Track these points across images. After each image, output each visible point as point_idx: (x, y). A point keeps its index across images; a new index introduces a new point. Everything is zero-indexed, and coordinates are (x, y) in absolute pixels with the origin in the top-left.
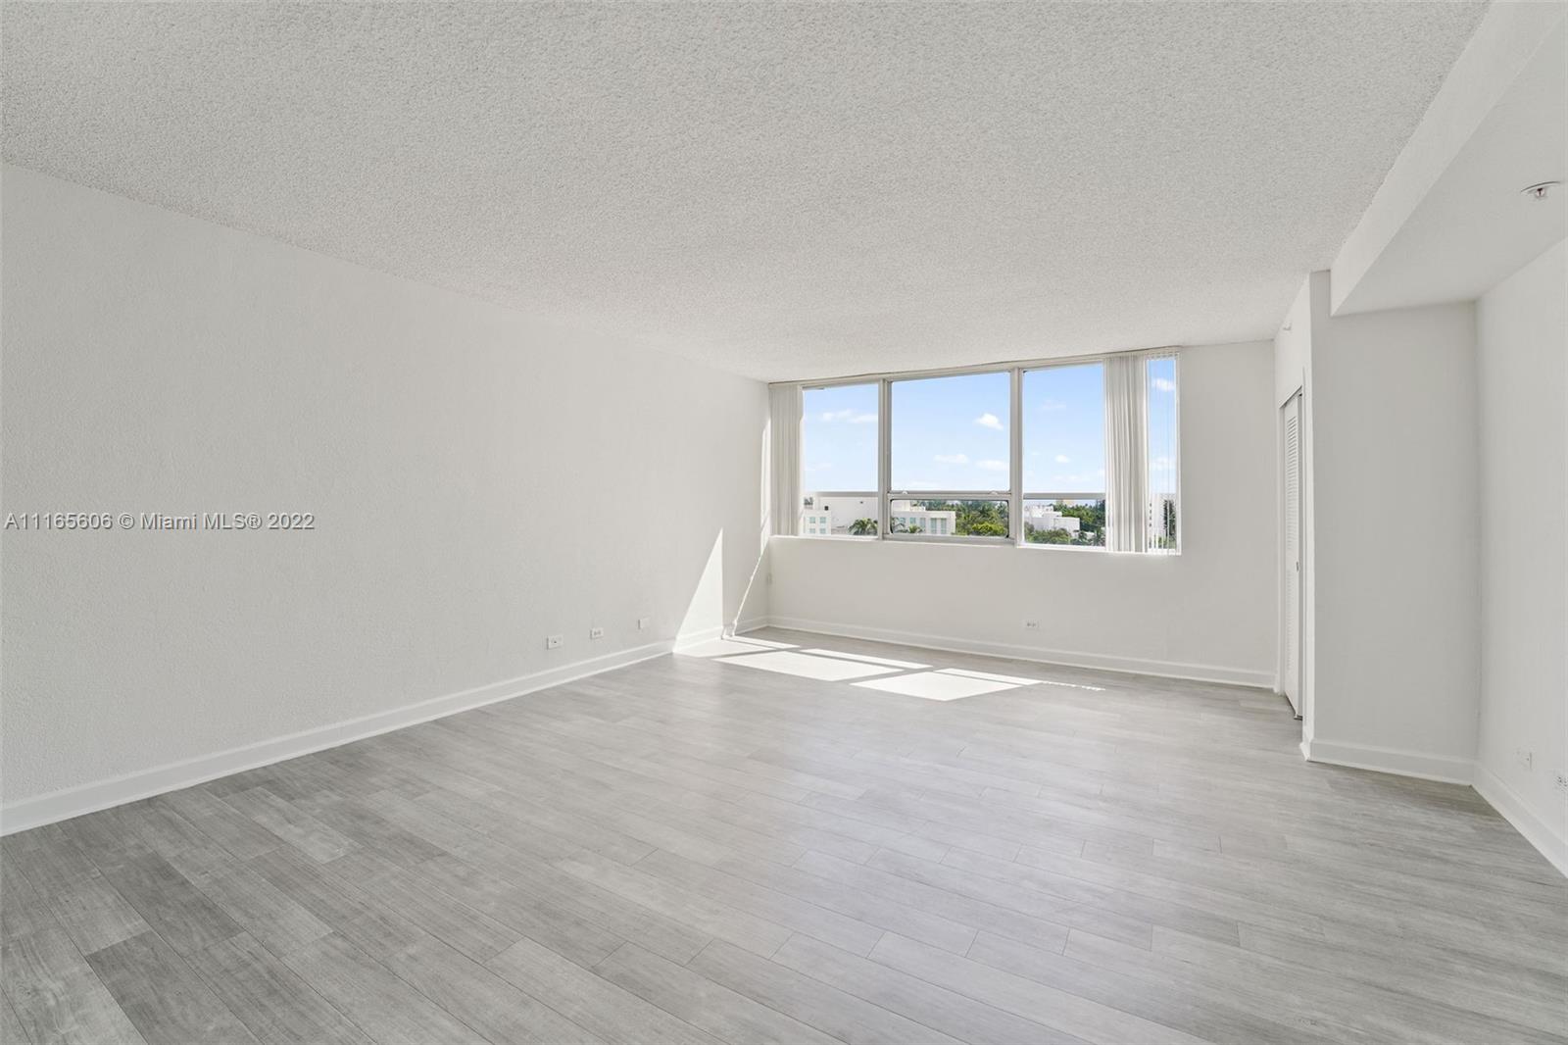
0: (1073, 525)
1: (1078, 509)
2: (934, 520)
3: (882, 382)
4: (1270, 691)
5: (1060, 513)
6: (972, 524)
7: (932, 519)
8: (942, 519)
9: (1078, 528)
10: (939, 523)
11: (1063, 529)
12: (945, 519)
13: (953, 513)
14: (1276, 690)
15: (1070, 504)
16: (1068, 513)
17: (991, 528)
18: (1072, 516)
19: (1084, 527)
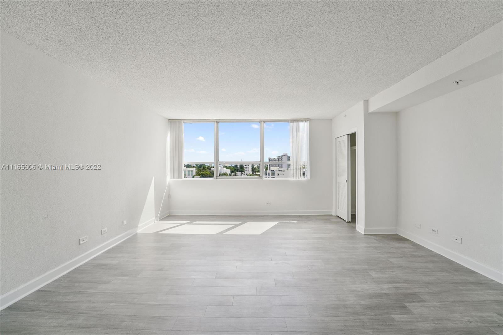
0: (229, 171)
1: (229, 167)
2: (189, 171)
3: (216, 122)
4: (332, 215)
5: (225, 168)
6: (200, 172)
7: (188, 171)
8: (191, 171)
9: (230, 172)
10: (190, 172)
11: (226, 173)
12: (192, 171)
13: (195, 169)
14: (334, 214)
15: (227, 165)
16: (227, 168)
17: (206, 173)
18: (228, 169)
19: (232, 172)
